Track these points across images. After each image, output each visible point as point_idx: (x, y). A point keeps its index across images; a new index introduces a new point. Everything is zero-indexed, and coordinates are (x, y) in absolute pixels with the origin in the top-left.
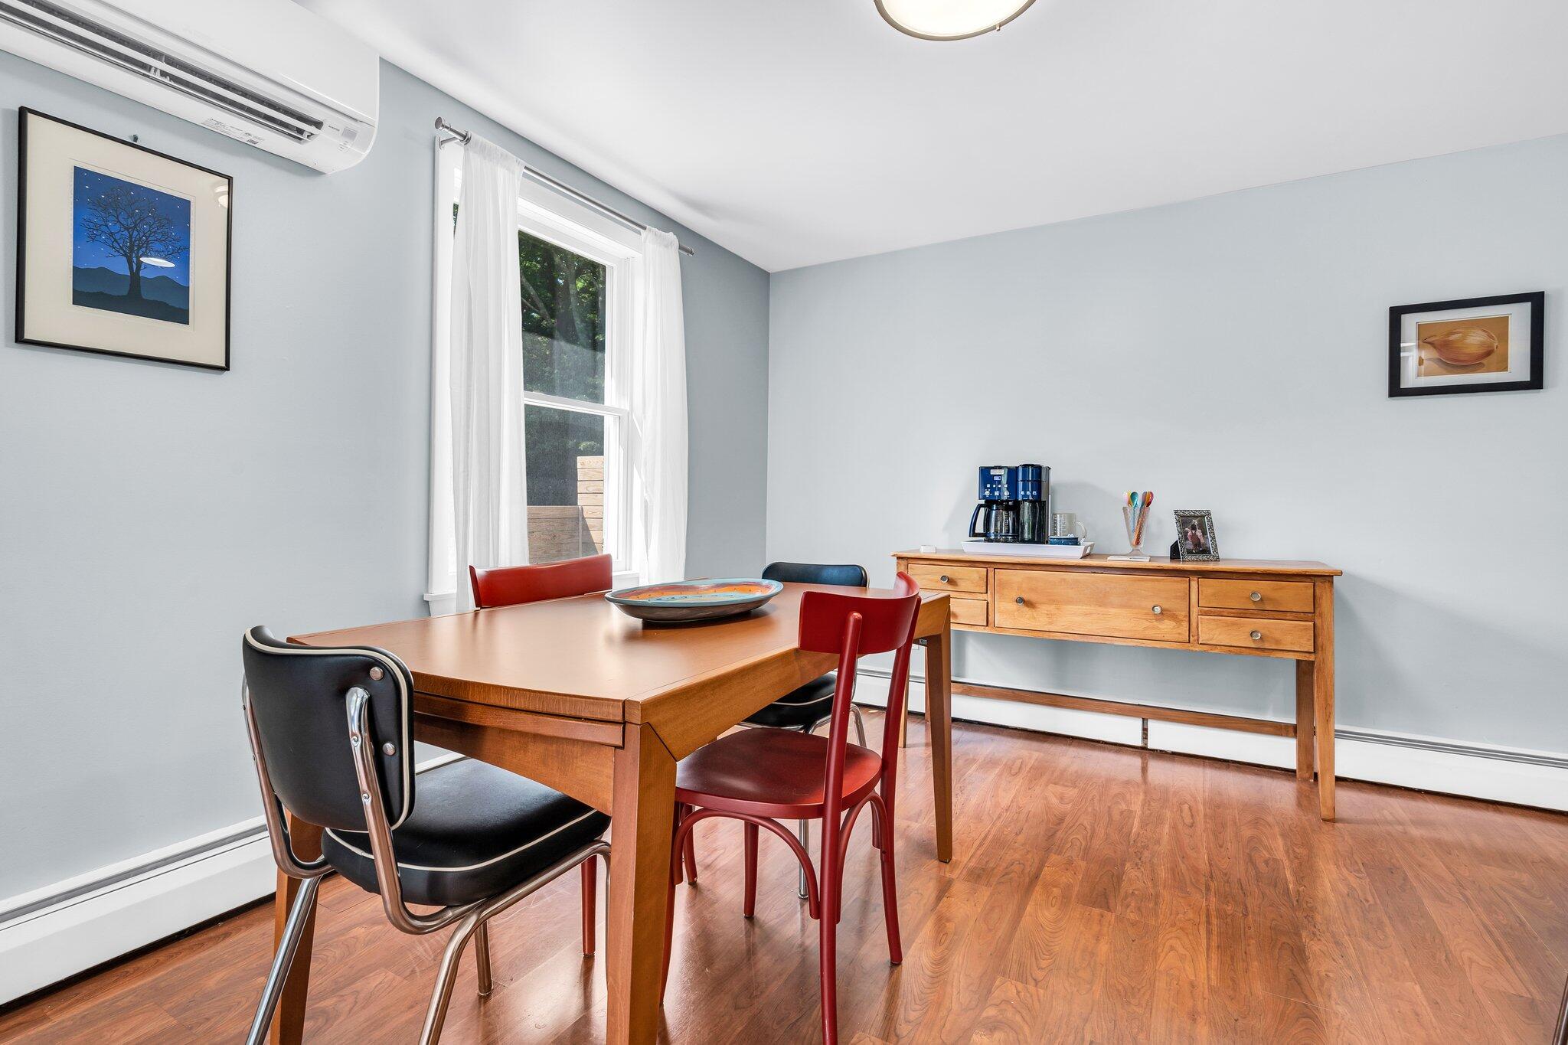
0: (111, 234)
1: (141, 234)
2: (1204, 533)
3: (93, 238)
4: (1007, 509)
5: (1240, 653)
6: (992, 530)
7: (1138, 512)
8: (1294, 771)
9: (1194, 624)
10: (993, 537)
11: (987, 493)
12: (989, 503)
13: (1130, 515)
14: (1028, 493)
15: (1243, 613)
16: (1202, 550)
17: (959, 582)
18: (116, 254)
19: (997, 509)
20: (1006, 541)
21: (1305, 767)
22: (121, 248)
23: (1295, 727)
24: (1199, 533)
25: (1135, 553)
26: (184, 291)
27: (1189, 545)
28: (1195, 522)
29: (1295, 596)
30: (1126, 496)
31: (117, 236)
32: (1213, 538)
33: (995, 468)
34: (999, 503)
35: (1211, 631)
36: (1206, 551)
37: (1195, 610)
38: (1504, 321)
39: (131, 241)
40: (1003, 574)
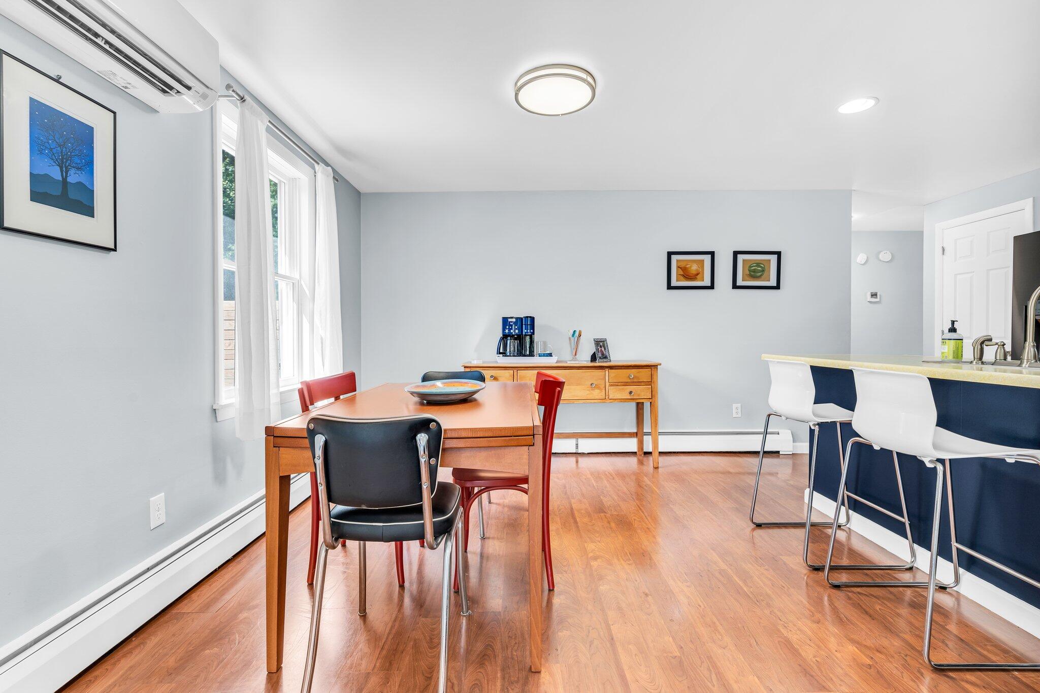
0: (51, 149)
1: (68, 150)
2: (605, 349)
3: (41, 152)
4: (516, 339)
5: (625, 402)
6: (508, 350)
7: (576, 340)
8: (636, 453)
9: (607, 391)
10: (508, 354)
11: (507, 331)
12: (505, 337)
13: (572, 341)
14: (529, 331)
15: (626, 384)
16: (605, 357)
17: (498, 378)
18: (54, 164)
19: (510, 339)
20: (514, 356)
21: (640, 450)
22: (57, 160)
23: (637, 433)
24: (603, 349)
25: (574, 359)
26: (91, 193)
27: (600, 355)
28: (601, 344)
29: (644, 374)
30: (572, 332)
31: (54, 151)
32: (608, 351)
33: (509, 318)
34: (512, 336)
35: (615, 393)
36: (606, 357)
37: (607, 384)
38: (703, 261)
39: (62, 155)
40: (521, 373)
